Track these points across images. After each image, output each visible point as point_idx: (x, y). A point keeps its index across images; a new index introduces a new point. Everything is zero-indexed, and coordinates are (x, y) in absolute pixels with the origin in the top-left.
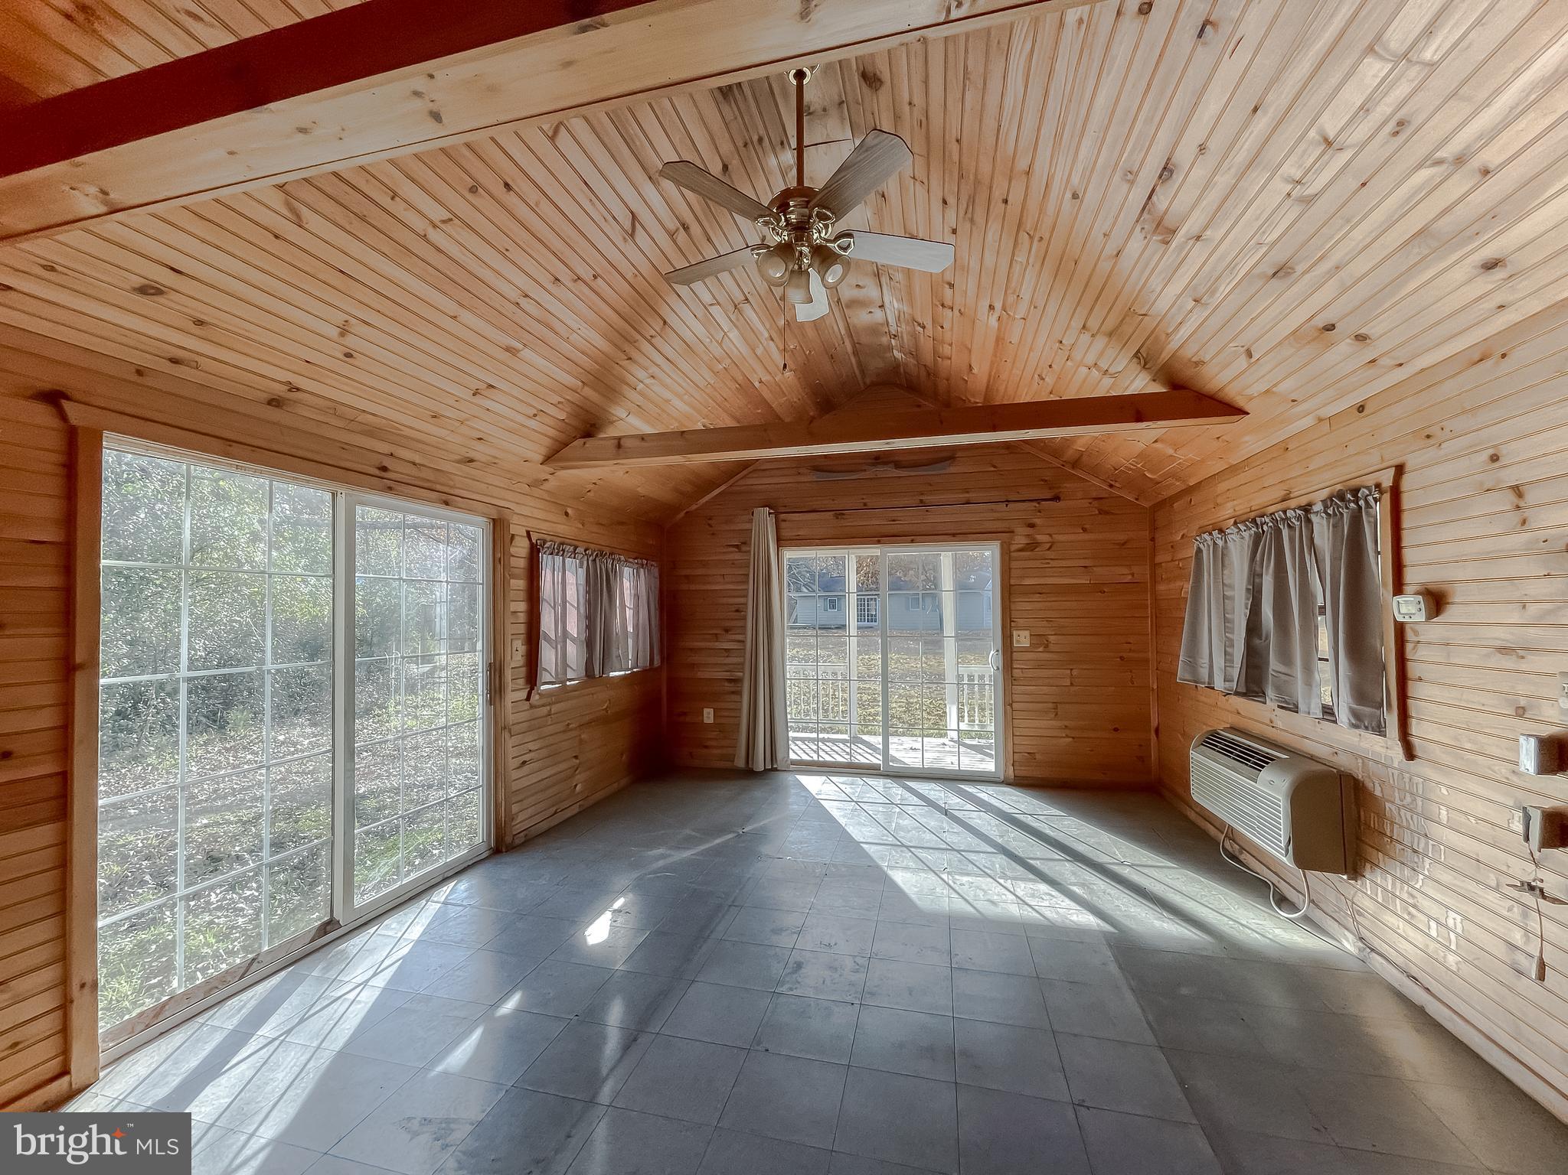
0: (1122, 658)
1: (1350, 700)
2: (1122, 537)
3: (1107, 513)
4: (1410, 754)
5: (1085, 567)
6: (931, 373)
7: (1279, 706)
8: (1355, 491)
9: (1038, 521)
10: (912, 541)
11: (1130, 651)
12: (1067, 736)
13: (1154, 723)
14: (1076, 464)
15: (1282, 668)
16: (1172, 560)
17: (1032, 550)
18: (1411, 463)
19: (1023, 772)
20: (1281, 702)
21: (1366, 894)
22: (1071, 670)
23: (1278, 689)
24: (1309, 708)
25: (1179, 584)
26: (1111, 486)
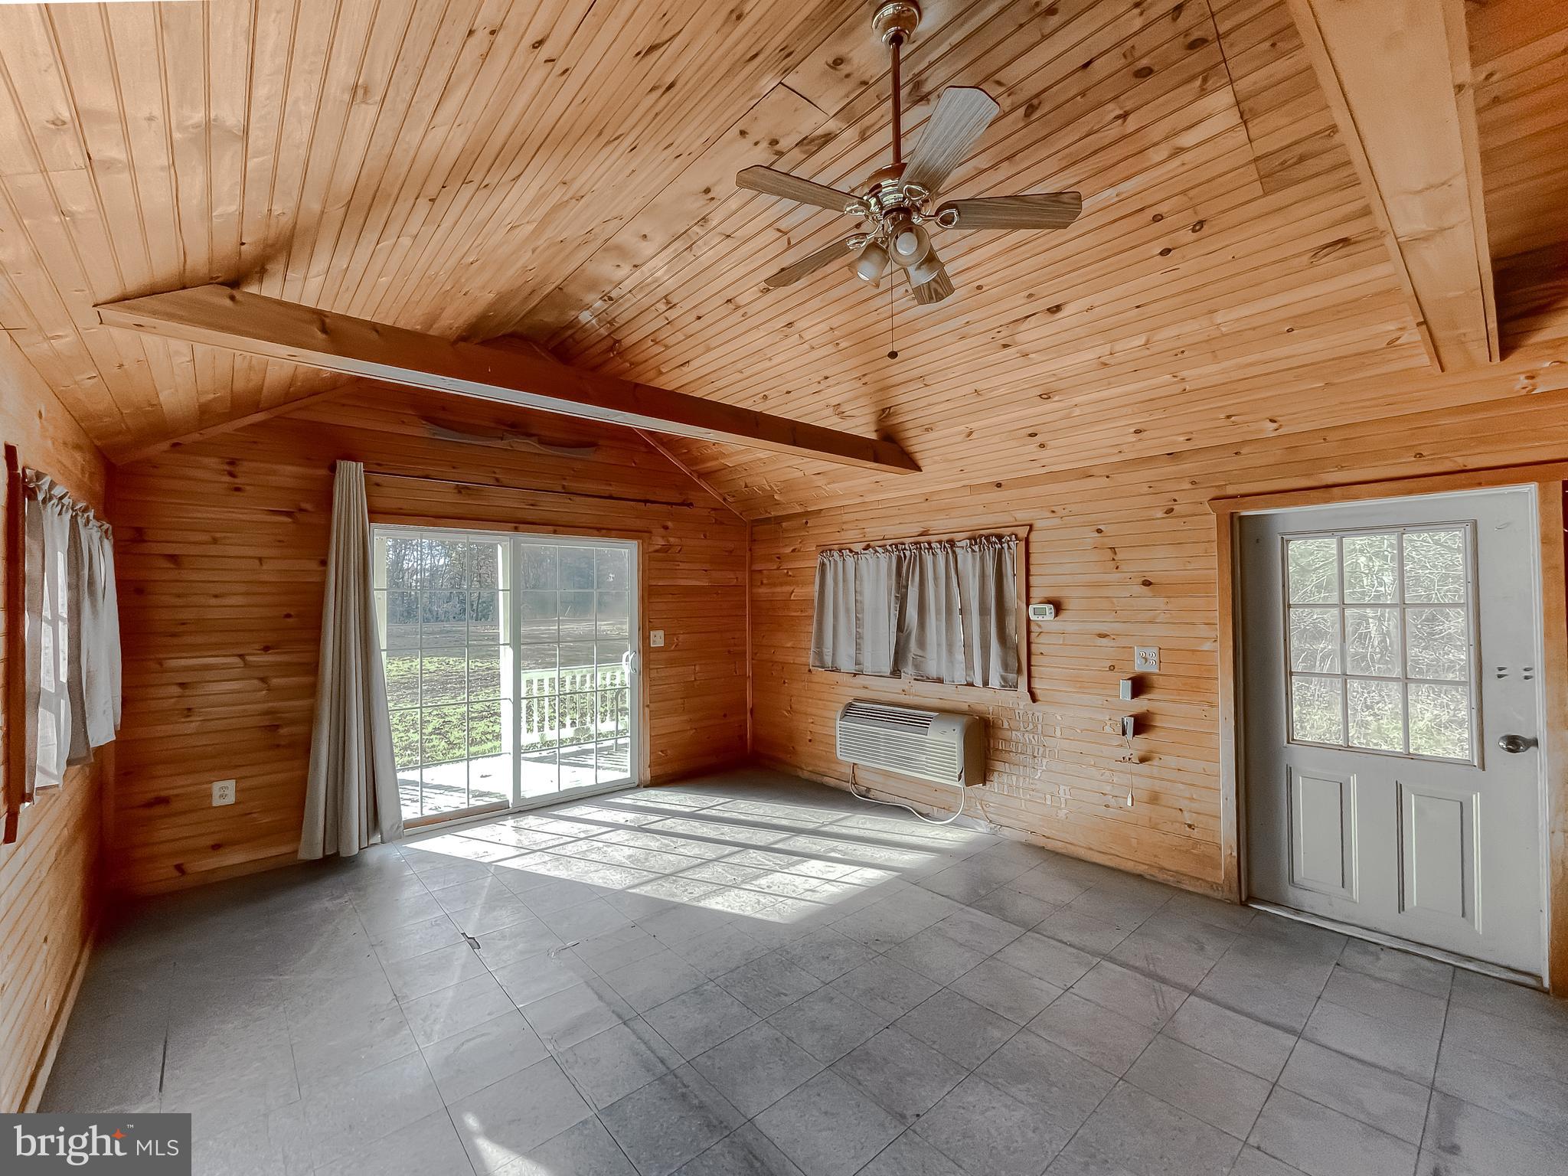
0: (729, 652)
1: (1001, 671)
2: (730, 545)
3: (722, 523)
4: (1034, 699)
5: (706, 571)
6: (614, 346)
7: (915, 679)
8: (1000, 537)
9: (670, 524)
10: (555, 532)
11: (735, 645)
12: (691, 729)
13: (749, 705)
14: (706, 475)
15: (920, 653)
16: (778, 569)
17: (666, 552)
18: (1037, 525)
19: (659, 771)
20: (918, 676)
21: (994, 792)
22: (695, 665)
23: (917, 666)
24: (953, 678)
25: (789, 589)
26: (725, 499)
